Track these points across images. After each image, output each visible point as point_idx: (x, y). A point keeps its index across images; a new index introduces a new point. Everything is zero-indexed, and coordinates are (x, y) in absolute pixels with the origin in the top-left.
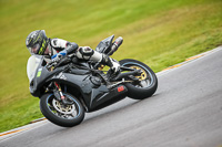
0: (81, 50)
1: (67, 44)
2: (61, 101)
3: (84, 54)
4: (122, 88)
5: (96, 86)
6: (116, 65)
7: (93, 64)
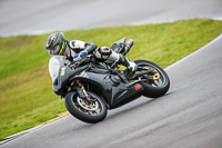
0: (99, 50)
1: (86, 45)
2: (85, 99)
3: (103, 54)
4: (138, 86)
5: (116, 84)
6: (133, 65)
7: (110, 65)
